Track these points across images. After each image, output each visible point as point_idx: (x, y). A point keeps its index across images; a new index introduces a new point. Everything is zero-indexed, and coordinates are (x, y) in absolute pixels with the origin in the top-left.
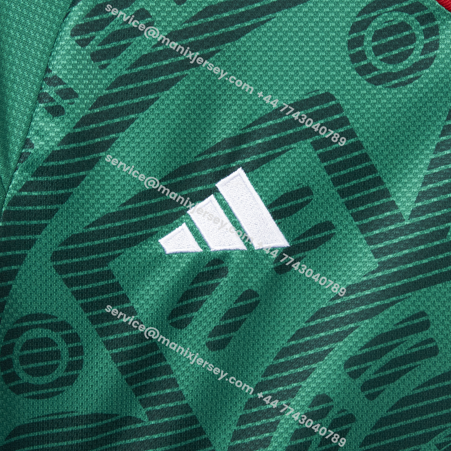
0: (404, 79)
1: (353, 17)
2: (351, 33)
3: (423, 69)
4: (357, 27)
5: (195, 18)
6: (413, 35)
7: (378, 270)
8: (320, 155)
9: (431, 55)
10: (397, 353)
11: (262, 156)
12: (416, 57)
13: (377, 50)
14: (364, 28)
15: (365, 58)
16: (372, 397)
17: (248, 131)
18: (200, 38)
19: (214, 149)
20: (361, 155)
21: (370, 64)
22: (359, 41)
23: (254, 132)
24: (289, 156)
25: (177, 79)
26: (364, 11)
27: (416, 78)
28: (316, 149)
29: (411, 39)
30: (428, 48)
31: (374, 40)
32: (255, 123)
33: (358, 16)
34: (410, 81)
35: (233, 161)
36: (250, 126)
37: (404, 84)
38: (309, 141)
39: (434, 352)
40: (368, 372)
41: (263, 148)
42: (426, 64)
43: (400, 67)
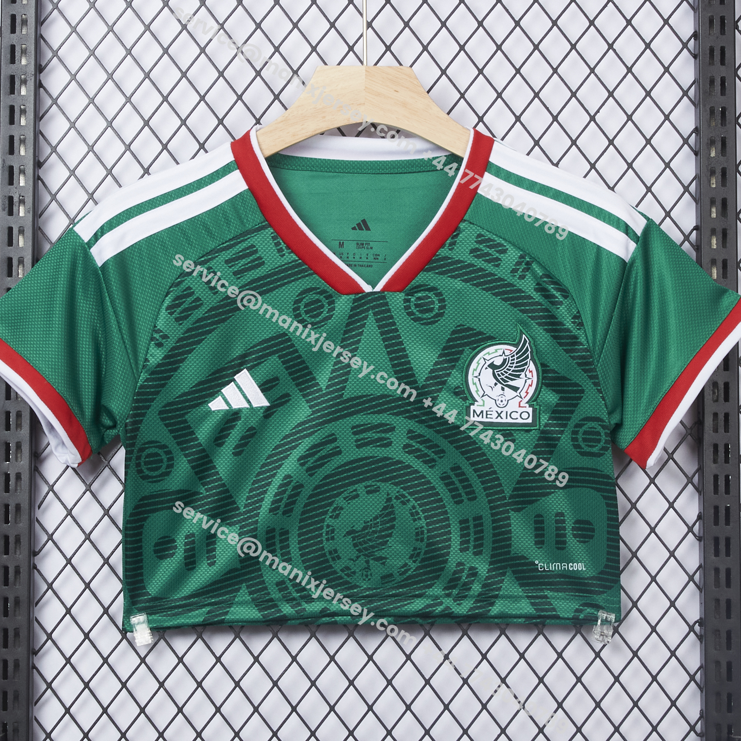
0: (319, 325)
1: (295, 298)
2: (294, 305)
3: (327, 320)
4: (296, 302)
5: (222, 301)
6: (323, 304)
7: (312, 415)
8: (282, 362)
9: (332, 313)
10: (322, 453)
11: (255, 363)
12: (325, 314)
13: (307, 312)
14: (300, 302)
15: (301, 316)
16: (311, 475)
17: (248, 351)
18: (225, 309)
19: (233, 361)
20: (301, 361)
21: (303, 319)
22: (298, 309)
23: (251, 352)
24: (268, 363)
25: (215, 329)
26: (300, 294)
27: (326, 324)
28: (280, 359)
29: (322, 306)
30: (330, 310)
31: (305, 307)
32: (252, 348)
33: (297, 297)
34: (323, 326)
35: (242, 366)
36: (249, 349)
37: (320, 327)
38: (277, 355)
39: (340, 452)
40: (309, 463)
41: (255, 359)
42: (330, 317)
43: (318, 319)
